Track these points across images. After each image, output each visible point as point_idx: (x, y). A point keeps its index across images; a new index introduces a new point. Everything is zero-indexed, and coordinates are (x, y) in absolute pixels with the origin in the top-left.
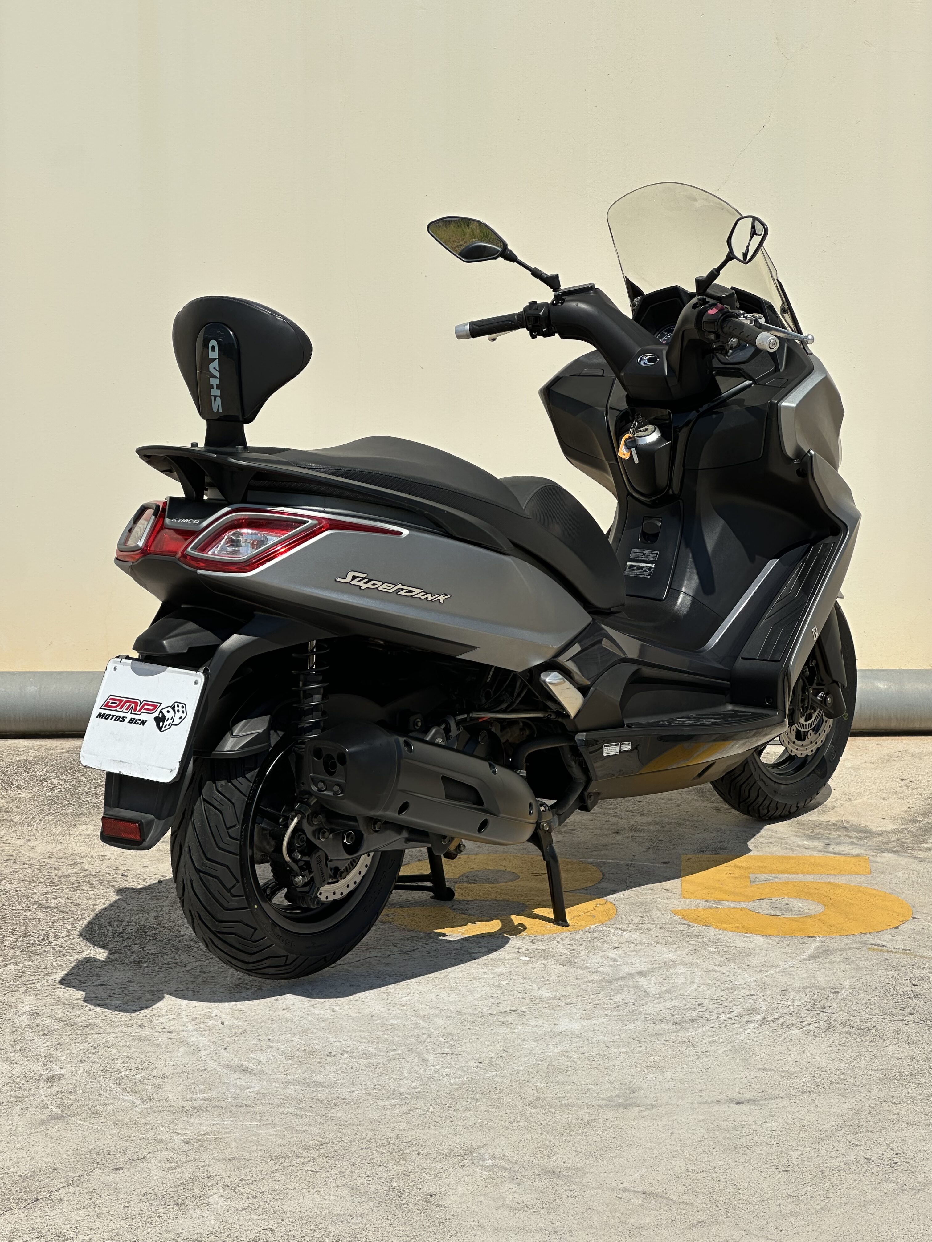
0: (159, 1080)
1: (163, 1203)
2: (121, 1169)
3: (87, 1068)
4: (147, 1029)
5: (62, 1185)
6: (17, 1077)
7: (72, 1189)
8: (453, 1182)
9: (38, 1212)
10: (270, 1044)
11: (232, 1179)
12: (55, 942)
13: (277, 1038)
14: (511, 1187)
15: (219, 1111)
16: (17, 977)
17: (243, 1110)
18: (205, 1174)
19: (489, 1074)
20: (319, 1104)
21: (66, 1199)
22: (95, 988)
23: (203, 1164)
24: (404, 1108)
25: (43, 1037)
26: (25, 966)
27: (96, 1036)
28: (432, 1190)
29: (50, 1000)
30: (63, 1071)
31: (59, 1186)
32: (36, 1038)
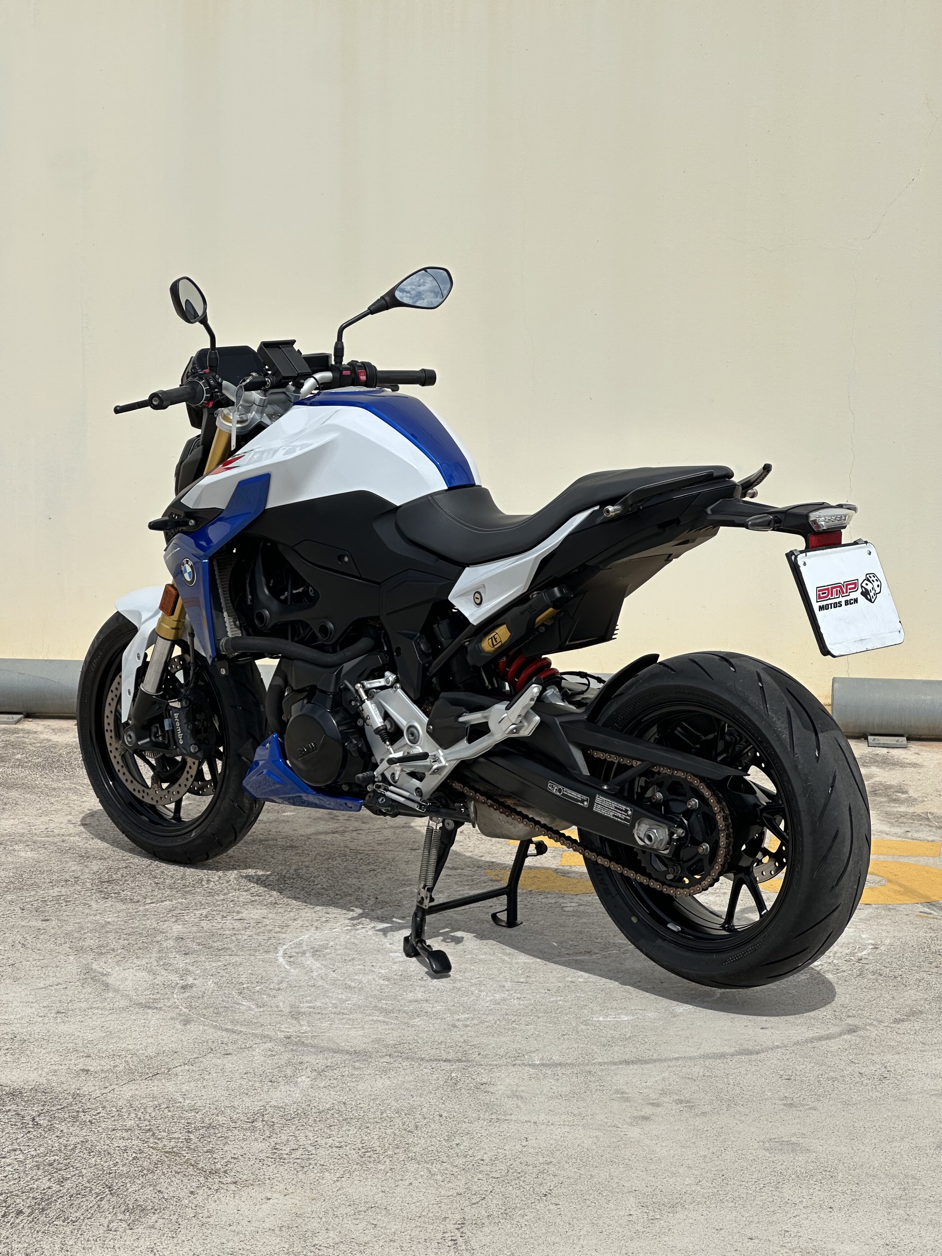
0: (274, 991)
1: (259, 1080)
3: (216, 980)
4: (271, 953)
5: (179, 1064)
6: (158, 985)
7: (187, 1067)
8: (503, 1076)
9: (156, 1083)
10: (373, 969)
11: (319, 1065)
12: (206, 886)
13: (380, 964)
14: (551, 1081)
15: (319, 1016)
16: (170, 910)
17: (340, 1016)
18: (299, 1060)
19: (554, 999)
20: (405, 1015)
21: (181, 1074)
22: (233, 922)
24: (476, 1022)
25: (184, 956)
26: (178, 903)
27: (227, 957)
28: (484, 1080)
29: (195, 929)
30: (195, 982)
31: (177, 1065)
32: (177, 956)
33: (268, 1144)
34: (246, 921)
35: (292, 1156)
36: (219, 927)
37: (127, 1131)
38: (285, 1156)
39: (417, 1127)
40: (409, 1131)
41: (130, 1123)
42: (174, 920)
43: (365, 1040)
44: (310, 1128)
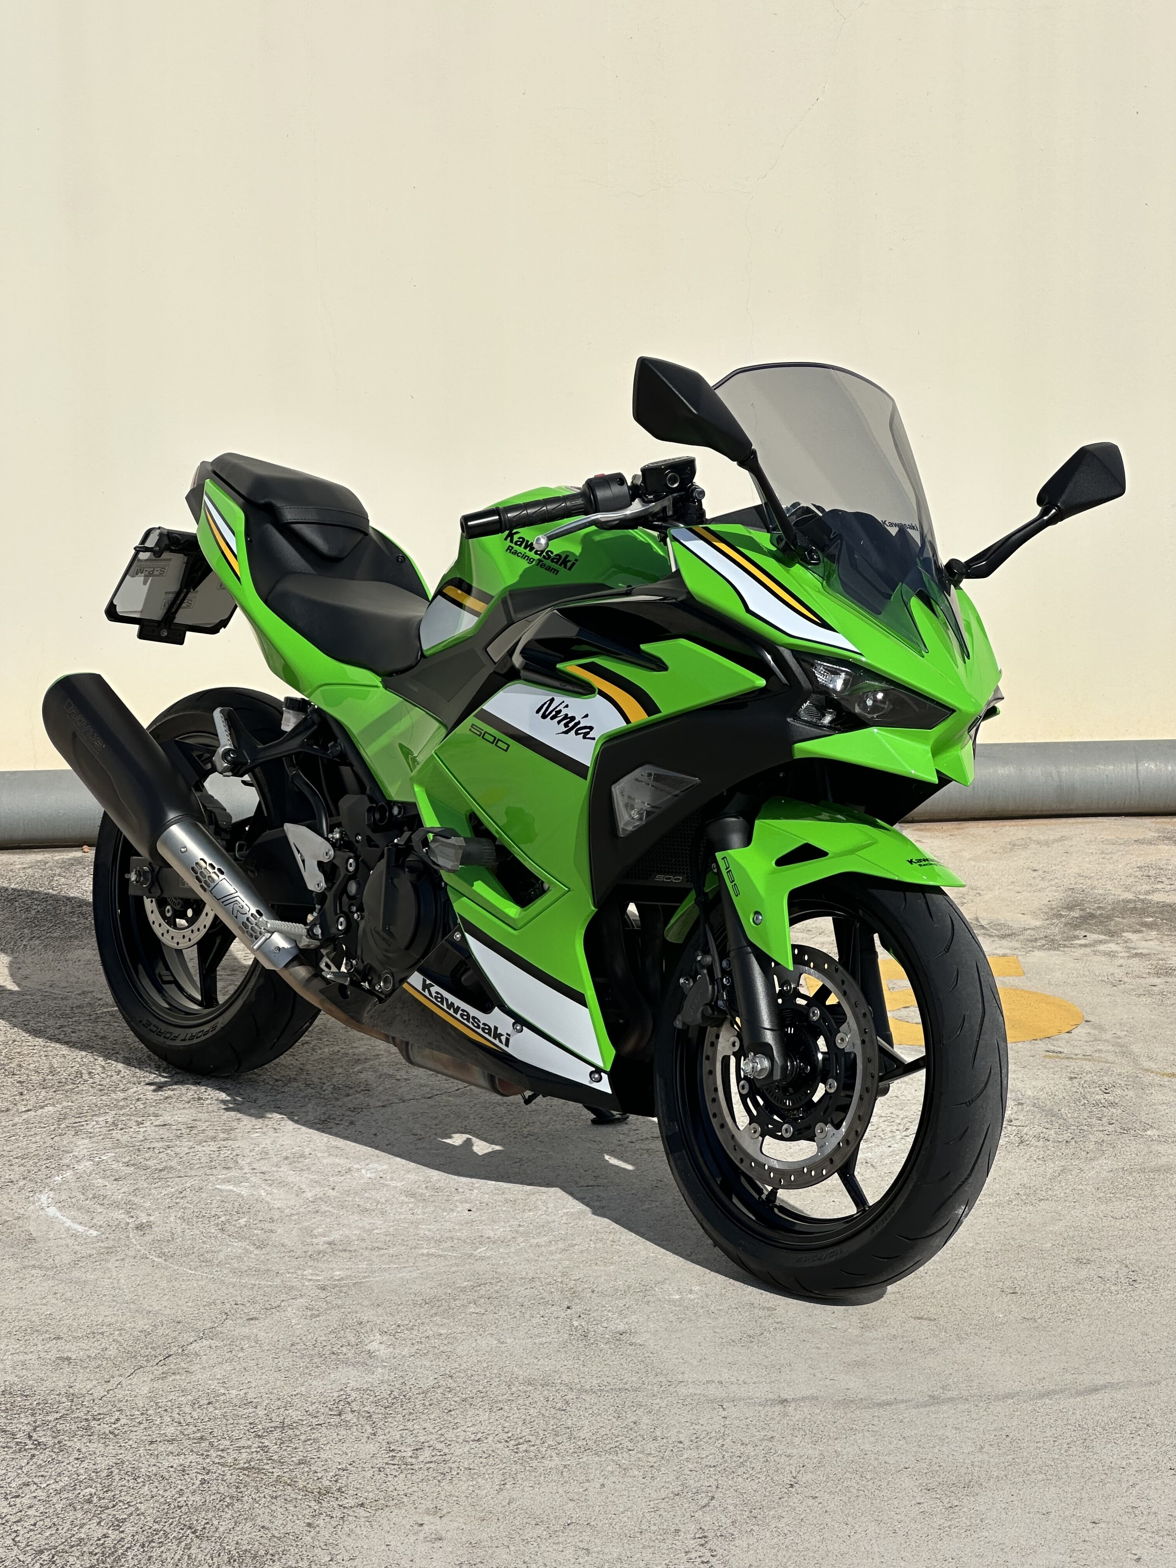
0: (267, 1224)
2: (256, 1319)
3: (180, 1214)
5: (192, 1339)
6: (101, 1227)
7: (205, 1342)
8: (641, 1320)
9: (175, 1368)
10: (382, 1181)
11: (387, 1325)
12: (91, 1081)
14: (709, 1322)
15: (347, 1254)
16: (60, 1120)
18: (355, 1320)
21: (202, 1353)
22: (157, 1129)
23: (349, 1310)
24: (561, 1245)
25: (115, 1182)
26: (66, 1108)
28: (621, 1327)
30: (152, 1218)
31: (190, 1340)
32: (107, 1184)
33: (379, 1444)
34: (174, 1127)
35: (421, 1458)
36: (141, 1137)
37: (171, 1441)
38: (410, 1460)
39: (567, 1403)
40: (559, 1409)
41: (170, 1431)
42: (73, 1133)
43: (429, 1284)
44: (424, 1417)
